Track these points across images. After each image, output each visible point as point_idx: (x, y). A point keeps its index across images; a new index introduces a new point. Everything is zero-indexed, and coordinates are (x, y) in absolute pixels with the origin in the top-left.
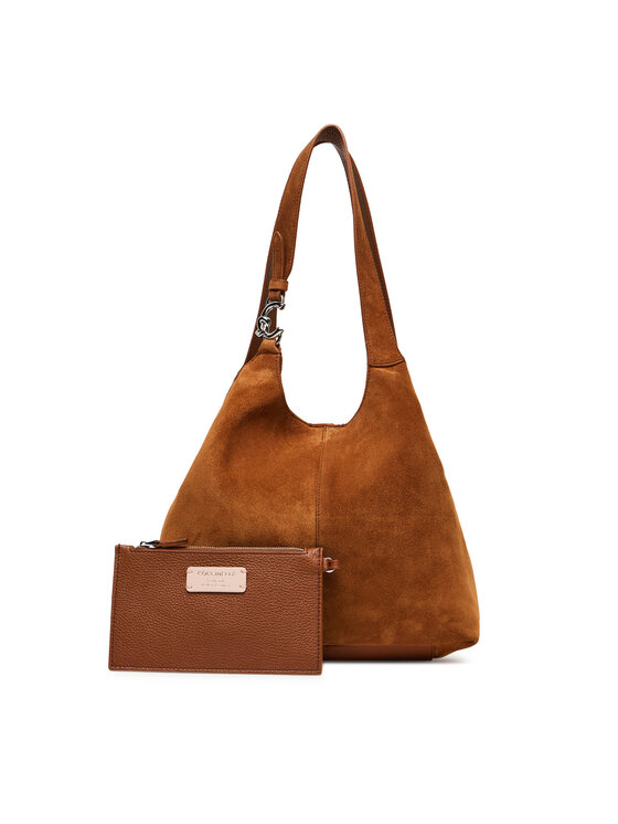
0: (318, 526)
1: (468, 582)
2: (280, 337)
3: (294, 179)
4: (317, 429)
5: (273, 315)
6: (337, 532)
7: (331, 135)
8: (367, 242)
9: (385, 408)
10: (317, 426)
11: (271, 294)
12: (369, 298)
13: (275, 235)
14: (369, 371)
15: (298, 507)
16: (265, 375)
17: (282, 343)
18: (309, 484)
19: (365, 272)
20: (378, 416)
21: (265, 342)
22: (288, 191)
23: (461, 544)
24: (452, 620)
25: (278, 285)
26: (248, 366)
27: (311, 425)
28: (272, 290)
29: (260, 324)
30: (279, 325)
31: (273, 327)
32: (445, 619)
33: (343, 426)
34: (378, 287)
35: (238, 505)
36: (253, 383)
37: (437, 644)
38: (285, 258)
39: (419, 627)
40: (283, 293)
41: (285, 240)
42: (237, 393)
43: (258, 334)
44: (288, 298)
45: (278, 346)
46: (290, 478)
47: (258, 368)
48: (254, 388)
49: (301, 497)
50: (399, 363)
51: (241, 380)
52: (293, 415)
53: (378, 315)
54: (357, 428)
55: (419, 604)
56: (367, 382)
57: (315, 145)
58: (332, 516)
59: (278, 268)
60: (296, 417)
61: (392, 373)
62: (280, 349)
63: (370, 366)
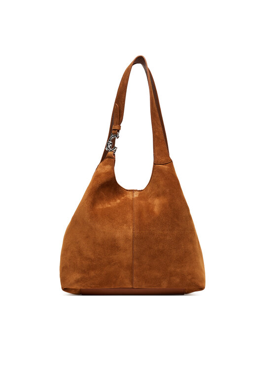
0: (133, 235)
1: (200, 261)
2: (115, 151)
3: (123, 80)
4: (130, 192)
5: (114, 141)
6: (142, 238)
7: (140, 60)
8: (156, 109)
9: (162, 183)
10: (130, 191)
11: (113, 132)
12: (157, 134)
13: (115, 105)
14: (154, 166)
15: (125, 227)
16: (108, 168)
17: (116, 153)
18: (129, 216)
19: (155, 122)
20: (158, 186)
21: (109, 153)
22: (121, 85)
23: (197, 244)
24: (193, 278)
25: (116, 127)
26: (101, 164)
27: (127, 190)
28: (114, 130)
29: (108, 145)
30: (116, 145)
31: (113, 147)
32: (190, 277)
33: (142, 191)
34: (161, 129)
35: (98, 226)
36: (103, 171)
37: (186, 288)
38: (120, 115)
39: (178, 280)
40: (118, 131)
41: (119, 107)
42: (97, 176)
43: (106, 149)
44: (121, 133)
45: (114, 155)
46: (121, 214)
47: (105, 164)
48: (103, 173)
49: (126, 222)
50: (170, 162)
51: (99, 169)
52: (119, 186)
53: (160, 141)
54: (148, 191)
55: (178, 270)
56: (153, 171)
57: (133, 65)
58: (140, 231)
59: (116, 120)
60: (121, 187)
61: (166, 167)
62: (115, 156)
63: (154, 164)
